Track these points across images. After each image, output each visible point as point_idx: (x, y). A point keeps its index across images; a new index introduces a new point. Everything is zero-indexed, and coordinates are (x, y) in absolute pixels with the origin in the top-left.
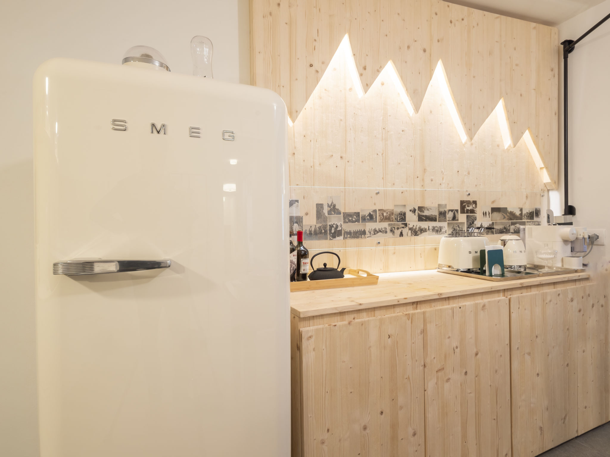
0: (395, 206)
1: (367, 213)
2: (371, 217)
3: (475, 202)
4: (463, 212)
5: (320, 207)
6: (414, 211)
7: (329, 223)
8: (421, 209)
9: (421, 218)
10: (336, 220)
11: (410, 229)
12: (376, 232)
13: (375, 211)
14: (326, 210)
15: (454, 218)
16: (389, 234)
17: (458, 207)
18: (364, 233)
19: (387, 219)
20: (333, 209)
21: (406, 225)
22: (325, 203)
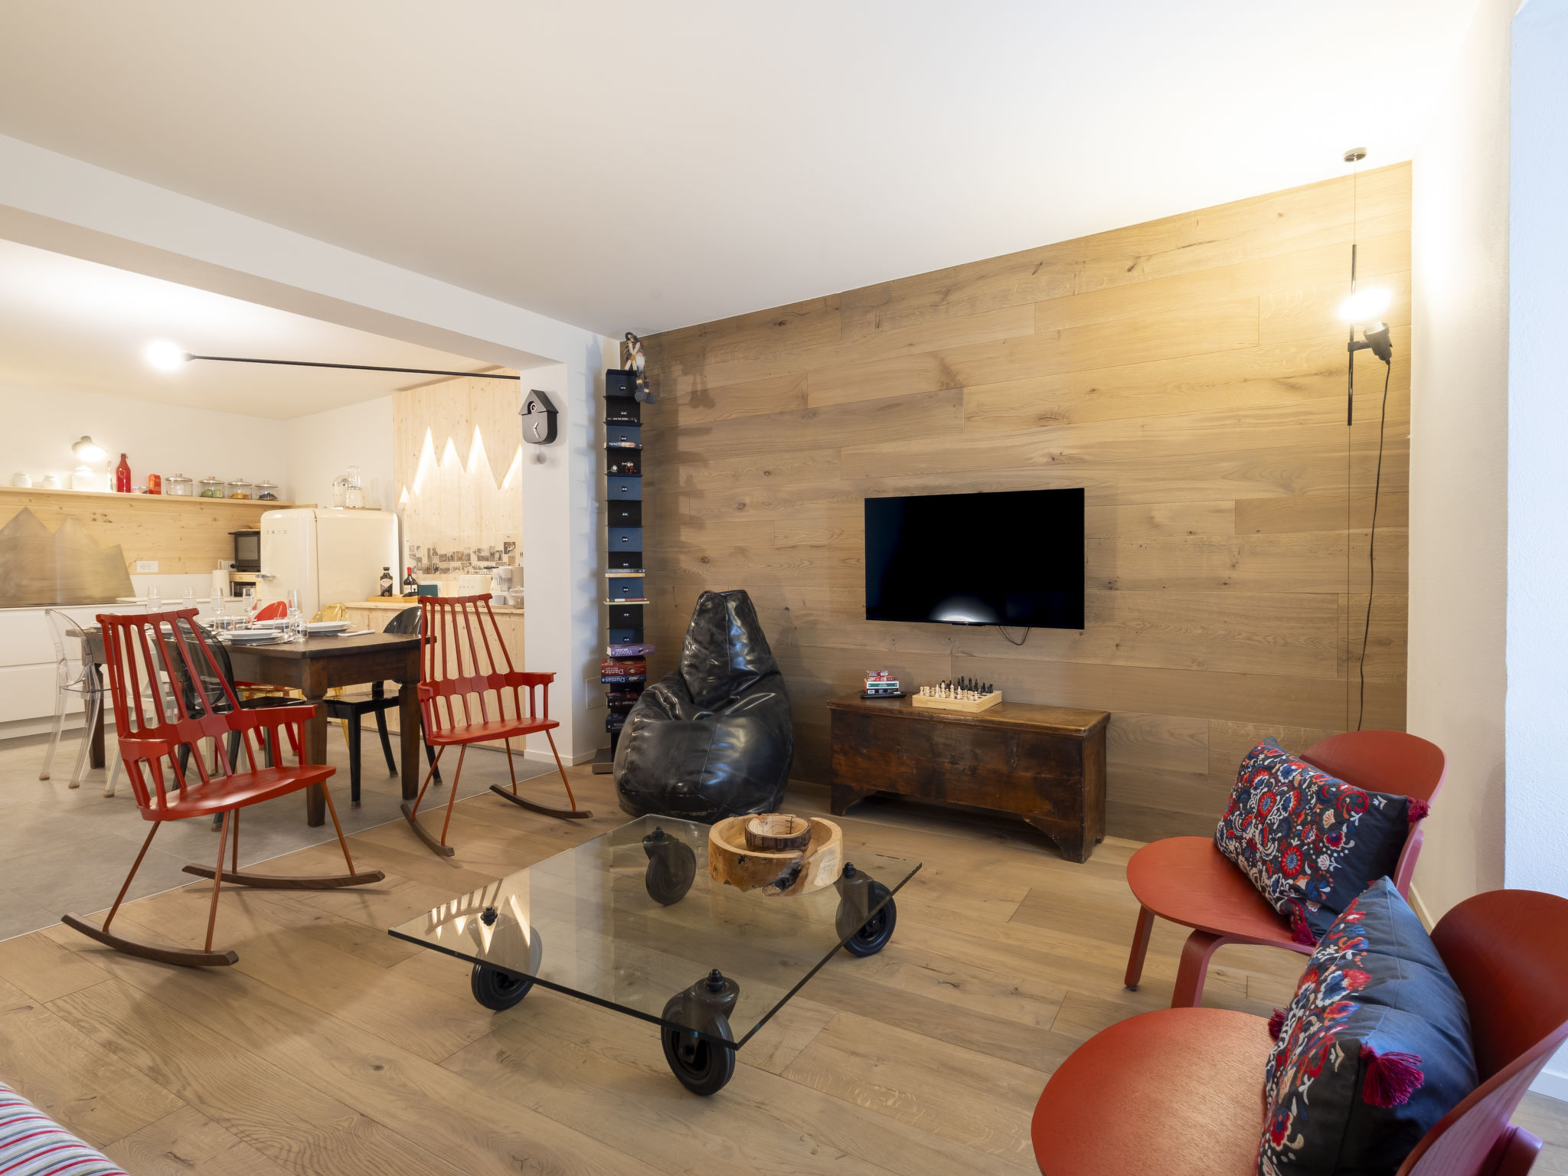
0: (465, 548)
1: (450, 555)
2: (452, 558)
3: (514, 543)
4: (506, 553)
5: (429, 549)
6: (475, 552)
7: (433, 562)
8: (479, 550)
9: (480, 559)
10: (436, 560)
11: (473, 567)
12: (455, 569)
13: (454, 553)
14: (432, 552)
15: (500, 558)
16: (462, 571)
17: (502, 548)
18: (448, 570)
19: (460, 559)
20: (435, 553)
21: (470, 563)
22: (431, 548)
